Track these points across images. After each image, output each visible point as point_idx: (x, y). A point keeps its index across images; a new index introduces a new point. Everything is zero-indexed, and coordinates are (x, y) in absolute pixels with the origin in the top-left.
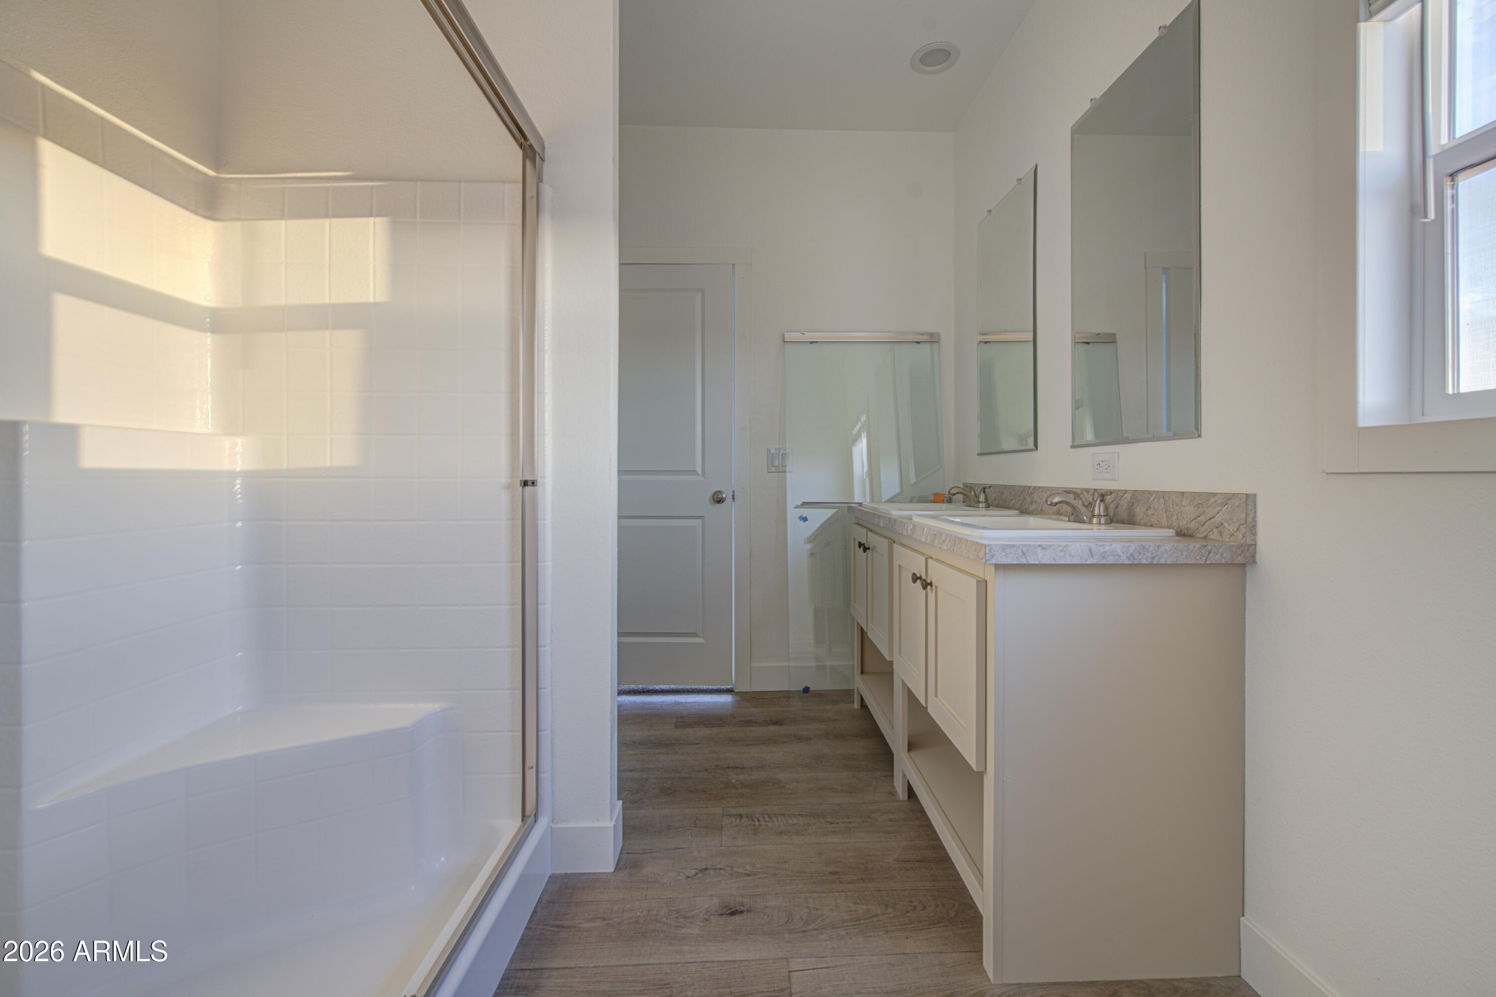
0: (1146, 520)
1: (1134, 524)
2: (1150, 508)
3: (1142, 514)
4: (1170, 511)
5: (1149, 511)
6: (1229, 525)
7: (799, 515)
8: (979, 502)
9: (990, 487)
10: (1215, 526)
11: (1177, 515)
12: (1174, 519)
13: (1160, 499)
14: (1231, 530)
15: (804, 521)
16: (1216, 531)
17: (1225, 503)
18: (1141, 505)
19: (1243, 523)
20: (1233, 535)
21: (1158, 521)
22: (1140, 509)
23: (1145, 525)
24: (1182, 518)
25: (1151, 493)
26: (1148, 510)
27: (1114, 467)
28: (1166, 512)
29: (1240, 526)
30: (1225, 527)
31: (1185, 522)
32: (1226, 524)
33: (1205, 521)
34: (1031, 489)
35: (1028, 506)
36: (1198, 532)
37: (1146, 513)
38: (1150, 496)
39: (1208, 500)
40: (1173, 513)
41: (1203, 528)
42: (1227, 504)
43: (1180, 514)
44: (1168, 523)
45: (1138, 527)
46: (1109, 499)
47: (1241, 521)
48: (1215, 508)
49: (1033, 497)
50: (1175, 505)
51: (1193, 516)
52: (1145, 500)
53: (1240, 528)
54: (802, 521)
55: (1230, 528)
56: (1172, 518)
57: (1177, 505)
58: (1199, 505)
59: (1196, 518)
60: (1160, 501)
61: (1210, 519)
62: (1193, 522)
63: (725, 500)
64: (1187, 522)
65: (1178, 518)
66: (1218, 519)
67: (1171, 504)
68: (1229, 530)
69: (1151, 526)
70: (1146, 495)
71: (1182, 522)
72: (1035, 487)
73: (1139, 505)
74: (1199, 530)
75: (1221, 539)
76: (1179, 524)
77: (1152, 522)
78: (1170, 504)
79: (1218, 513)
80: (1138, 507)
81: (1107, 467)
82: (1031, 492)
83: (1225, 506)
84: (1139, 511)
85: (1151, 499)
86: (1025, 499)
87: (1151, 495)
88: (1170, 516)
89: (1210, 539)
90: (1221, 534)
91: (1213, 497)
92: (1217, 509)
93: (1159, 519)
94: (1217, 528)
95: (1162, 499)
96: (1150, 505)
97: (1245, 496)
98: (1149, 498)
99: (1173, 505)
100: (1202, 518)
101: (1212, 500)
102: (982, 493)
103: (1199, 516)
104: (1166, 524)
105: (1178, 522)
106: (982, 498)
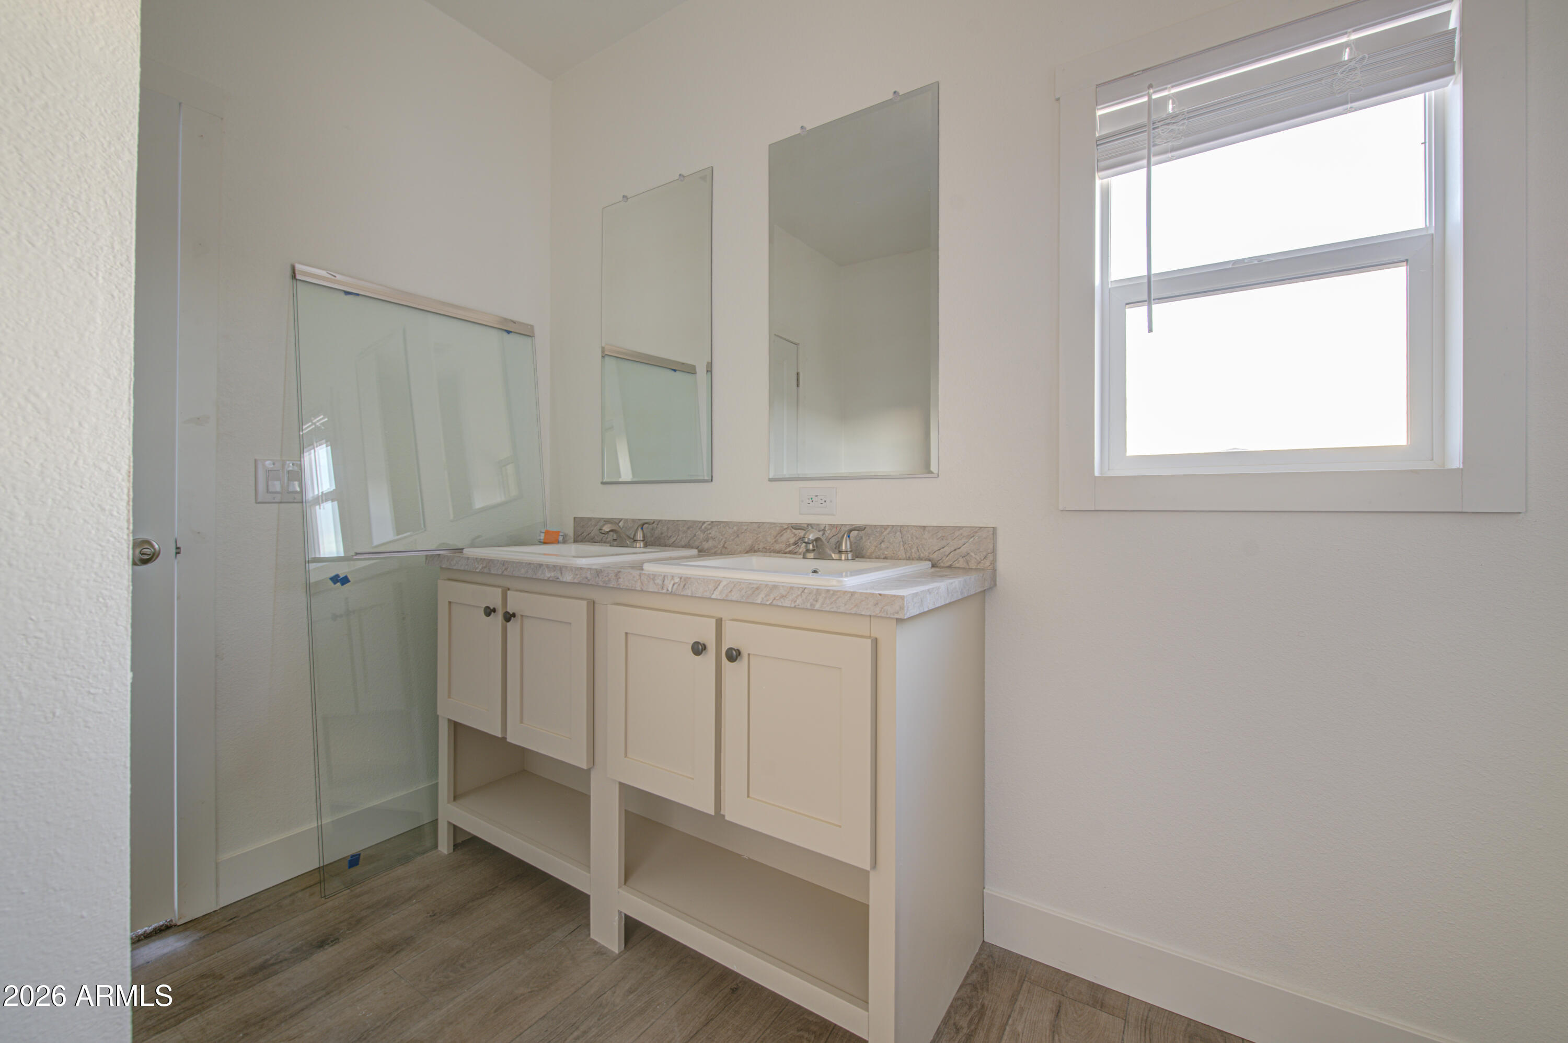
0: (879, 554)
1: (863, 557)
2: (883, 541)
3: (874, 548)
4: (909, 544)
5: (882, 545)
6: (976, 554)
7: (333, 575)
8: (635, 541)
9: (654, 522)
10: (961, 556)
11: (917, 548)
12: (913, 551)
13: (896, 533)
14: (978, 559)
15: (343, 584)
16: (961, 560)
17: (972, 535)
18: (871, 538)
19: (990, 552)
20: (980, 562)
21: (894, 553)
22: (870, 542)
23: (878, 558)
24: (923, 550)
25: (885, 527)
26: (881, 543)
27: (831, 501)
28: (903, 545)
29: (987, 555)
30: (971, 556)
31: (927, 554)
32: (972, 554)
33: (949, 552)
34: (705, 525)
35: (701, 542)
36: (942, 562)
37: (879, 546)
38: (883, 530)
39: (953, 533)
40: (912, 546)
41: (948, 558)
42: (973, 536)
43: (921, 546)
44: (906, 555)
45: (868, 560)
46: (829, 534)
47: (989, 550)
48: (961, 540)
49: (710, 533)
50: (914, 538)
51: (936, 548)
52: (878, 535)
53: (988, 556)
54: (339, 584)
55: (977, 557)
56: (911, 550)
57: (917, 538)
58: (942, 538)
59: (939, 550)
60: (897, 535)
61: (955, 550)
62: (936, 553)
63: (159, 554)
64: (929, 553)
65: (918, 550)
66: (964, 550)
67: (910, 538)
68: (976, 558)
69: (885, 558)
70: (878, 530)
71: (923, 553)
72: (712, 522)
73: (869, 539)
74: (944, 560)
75: (968, 567)
76: (920, 555)
77: (886, 555)
78: (908, 537)
79: (964, 545)
80: (869, 541)
81: (823, 502)
82: (705, 528)
83: (971, 538)
84: (870, 544)
85: (885, 533)
86: (695, 535)
87: (886, 529)
88: (909, 549)
89: (955, 568)
90: (967, 562)
91: (959, 530)
92: (963, 540)
93: (895, 552)
94: (963, 557)
95: (899, 533)
96: (884, 538)
97: (992, 529)
98: (882, 533)
99: (912, 538)
100: (947, 550)
101: (957, 533)
102: (640, 529)
103: (943, 548)
104: (904, 556)
105: (918, 554)
106: (640, 536)
